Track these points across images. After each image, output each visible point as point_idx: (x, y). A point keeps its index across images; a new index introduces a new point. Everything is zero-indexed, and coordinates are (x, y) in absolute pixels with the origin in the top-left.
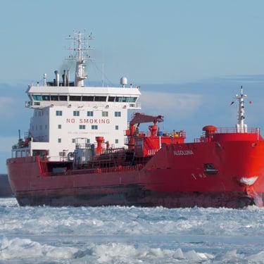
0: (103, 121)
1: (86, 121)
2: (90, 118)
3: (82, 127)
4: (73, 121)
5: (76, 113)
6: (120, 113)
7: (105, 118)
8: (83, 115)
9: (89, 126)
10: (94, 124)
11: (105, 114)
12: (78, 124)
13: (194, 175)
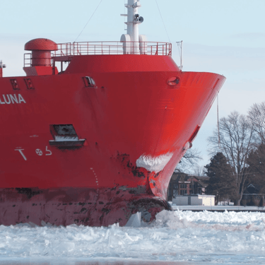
13: (20, 151)
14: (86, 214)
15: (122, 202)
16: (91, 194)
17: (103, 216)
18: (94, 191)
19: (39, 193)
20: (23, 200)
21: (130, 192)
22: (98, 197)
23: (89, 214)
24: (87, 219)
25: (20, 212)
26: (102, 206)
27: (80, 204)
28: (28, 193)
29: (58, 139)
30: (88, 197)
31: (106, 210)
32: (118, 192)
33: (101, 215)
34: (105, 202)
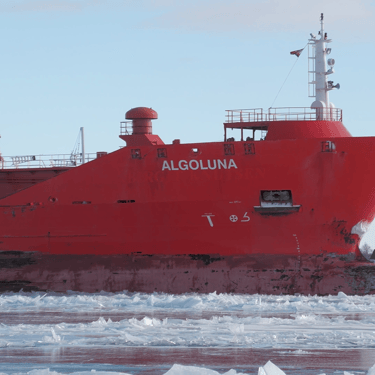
13: (209, 217)
14: (290, 281)
15: (335, 270)
16: (290, 261)
17: (314, 283)
18: (295, 258)
19: (219, 259)
20: (198, 267)
21: (341, 259)
22: (301, 264)
23: (293, 281)
24: (292, 286)
25: (195, 279)
26: (309, 274)
27: (278, 271)
28: (206, 259)
29: (265, 205)
30: (288, 264)
31: (316, 277)
32: (326, 259)
33: (311, 282)
34: (312, 269)
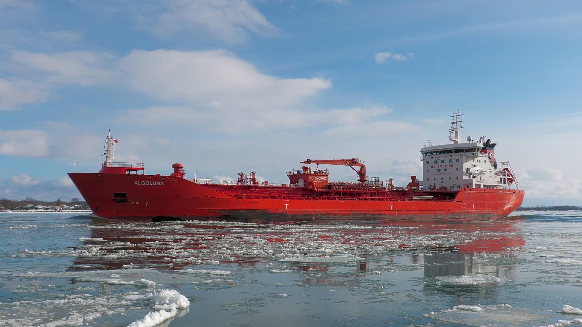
0: (450, 166)
1: (441, 166)
2: (443, 164)
3: (439, 170)
4: (434, 167)
5: (436, 162)
6: (458, 159)
7: (451, 164)
8: (439, 163)
9: (442, 169)
10: (445, 168)
11: (451, 161)
12: (437, 168)
